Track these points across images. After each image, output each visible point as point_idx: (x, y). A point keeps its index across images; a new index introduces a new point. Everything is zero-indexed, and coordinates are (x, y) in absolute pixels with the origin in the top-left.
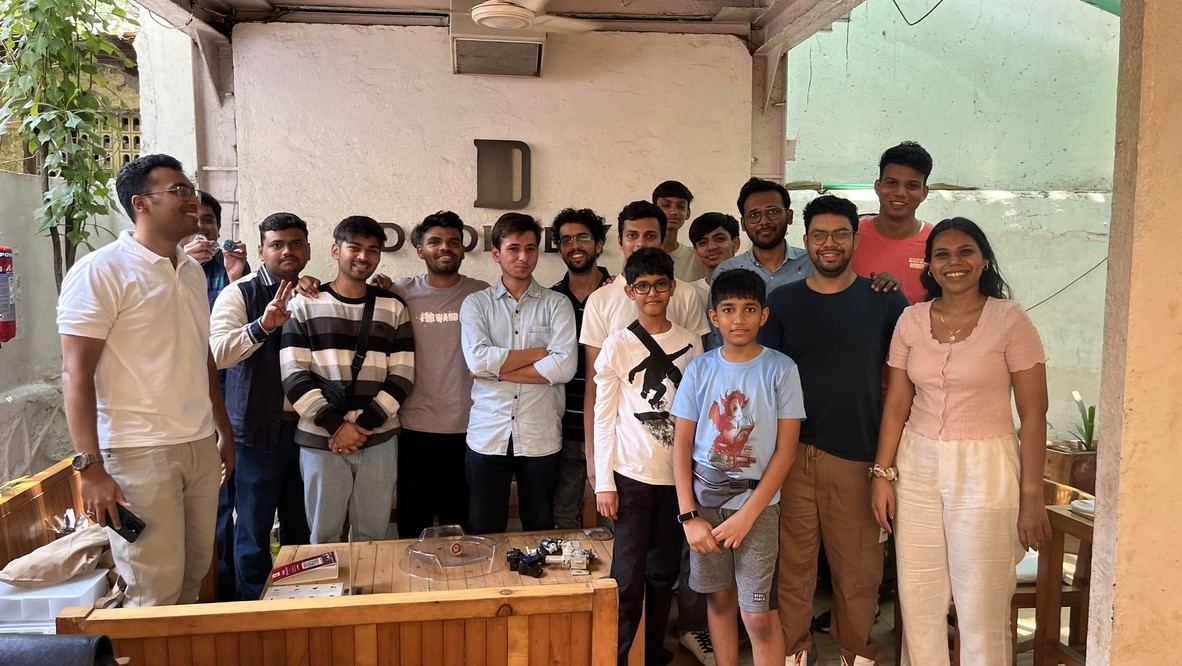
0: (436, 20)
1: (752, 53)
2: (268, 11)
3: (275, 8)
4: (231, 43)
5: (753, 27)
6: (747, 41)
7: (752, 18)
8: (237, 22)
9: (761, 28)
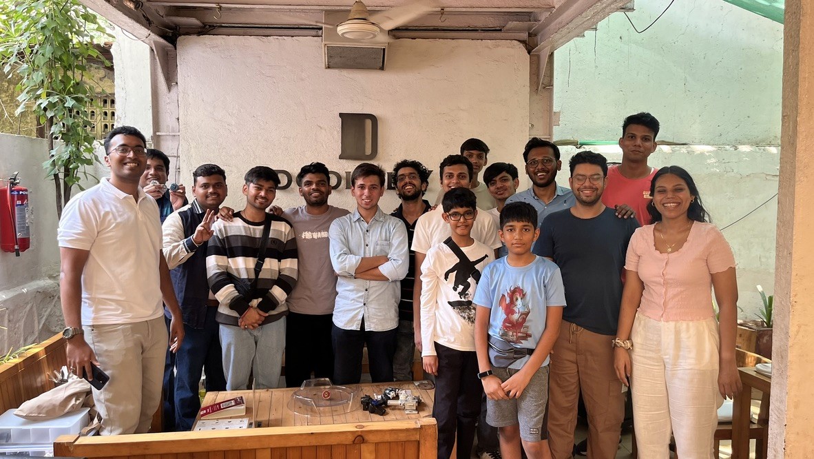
0: (314, 32)
1: (529, 53)
2: (201, 27)
3: (205, 26)
4: (176, 49)
5: (530, 35)
6: (526, 44)
7: (529, 29)
8: (180, 35)
9: (536, 35)
